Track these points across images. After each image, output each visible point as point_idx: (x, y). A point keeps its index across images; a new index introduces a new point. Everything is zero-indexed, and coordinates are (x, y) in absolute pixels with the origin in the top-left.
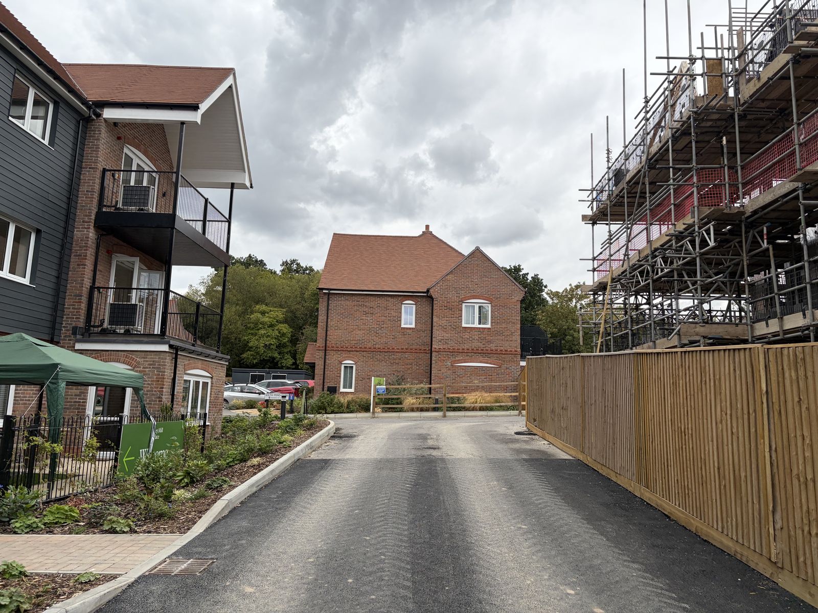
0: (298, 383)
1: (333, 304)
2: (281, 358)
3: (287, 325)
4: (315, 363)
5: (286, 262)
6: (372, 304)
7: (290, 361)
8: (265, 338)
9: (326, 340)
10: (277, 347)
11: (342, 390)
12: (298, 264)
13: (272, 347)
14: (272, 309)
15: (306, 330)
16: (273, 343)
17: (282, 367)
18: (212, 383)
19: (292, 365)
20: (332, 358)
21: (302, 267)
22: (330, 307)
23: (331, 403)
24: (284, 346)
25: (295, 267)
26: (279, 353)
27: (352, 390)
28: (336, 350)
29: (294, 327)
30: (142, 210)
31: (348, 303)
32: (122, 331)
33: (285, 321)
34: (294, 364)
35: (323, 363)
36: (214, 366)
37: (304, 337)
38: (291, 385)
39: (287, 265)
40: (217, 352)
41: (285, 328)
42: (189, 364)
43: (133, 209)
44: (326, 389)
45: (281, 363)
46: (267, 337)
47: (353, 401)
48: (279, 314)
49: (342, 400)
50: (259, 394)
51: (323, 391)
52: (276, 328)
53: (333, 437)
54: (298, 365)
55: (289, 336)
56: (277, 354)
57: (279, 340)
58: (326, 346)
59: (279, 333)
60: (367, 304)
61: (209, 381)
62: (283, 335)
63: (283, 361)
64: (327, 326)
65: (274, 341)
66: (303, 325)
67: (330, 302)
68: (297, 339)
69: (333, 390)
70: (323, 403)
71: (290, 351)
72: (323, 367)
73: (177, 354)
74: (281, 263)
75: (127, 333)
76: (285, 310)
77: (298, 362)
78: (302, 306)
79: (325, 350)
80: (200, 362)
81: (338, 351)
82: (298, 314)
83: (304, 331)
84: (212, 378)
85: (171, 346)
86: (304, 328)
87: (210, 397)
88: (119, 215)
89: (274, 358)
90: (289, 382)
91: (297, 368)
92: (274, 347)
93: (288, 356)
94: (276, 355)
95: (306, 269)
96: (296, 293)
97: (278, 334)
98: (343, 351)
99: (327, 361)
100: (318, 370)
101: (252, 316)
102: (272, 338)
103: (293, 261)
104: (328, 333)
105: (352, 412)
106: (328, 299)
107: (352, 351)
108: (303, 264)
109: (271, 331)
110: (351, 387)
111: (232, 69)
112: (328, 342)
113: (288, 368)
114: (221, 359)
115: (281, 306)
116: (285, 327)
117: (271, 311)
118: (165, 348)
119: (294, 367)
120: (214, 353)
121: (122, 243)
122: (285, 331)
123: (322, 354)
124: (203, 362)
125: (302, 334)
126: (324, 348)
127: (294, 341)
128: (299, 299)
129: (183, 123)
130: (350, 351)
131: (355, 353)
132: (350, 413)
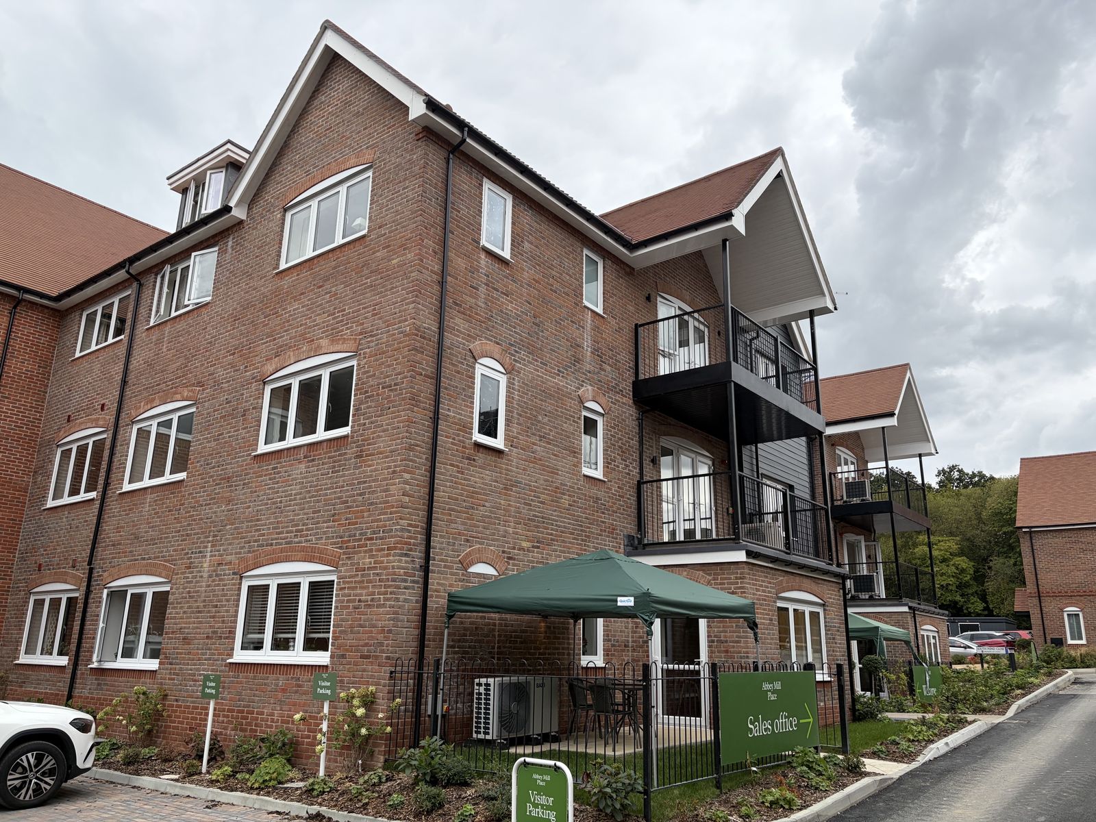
0: (1009, 634)
1: (1038, 543)
2: (965, 602)
3: (965, 558)
4: (1029, 612)
5: (943, 470)
6: (1090, 539)
7: (980, 606)
8: (940, 577)
9: (1038, 585)
10: (957, 587)
11: (1070, 642)
12: (960, 471)
13: (950, 588)
14: (940, 538)
15: (994, 562)
16: (951, 583)
17: (969, 614)
18: (939, 637)
19: (983, 610)
20: (1050, 606)
21: (967, 475)
22: (1035, 548)
23: (1060, 657)
24: (967, 585)
25: (956, 475)
26: (962, 595)
27: (1084, 642)
28: (1053, 596)
29: (974, 559)
30: (864, 500)
31: (1058, 541)
32: (867, 597)
33: (962, 553)
34: (985, 609)
35: (1039, 612)
36: (937, 621)
37: (993, 573)
38: (999, 637)
39: (944, 474)
40: (936, 608)
41: (963, 562)
42: (922, 621)
43: (856, 500)
44: (1049, 641)
45: (967, 608)
46: (941, 576)
47: (1087, 654)
48: (952, 544)
49: (1073, 653)
50: (965, 648)
51: (1046, 643)
52: (952, 563)
53: (1074, 683)
54: (993, 611)
55: (972, 572)
56: (958, 596)
57: (958, 578)
58: (1039, 592)
59: (957, 569)
60: (1083, 540)
61: (936, 635)
62: (963, 571)
63: (970, 606)
64: (1035, 569)
65: (952, 580)
66: (988, 557)
67: (1034, 541)
68: (984, 576)
69: (1059, 642)
70: (1049, 656)
71: (976, 592)
72: (1040, 616)
73: (914, 614)
74: (936, 473)
75: (871, 598)
76: (958, 538)
77: (991, 606)
78: (982, 531)
79: (1039, 597)
80: (929, 618)
81: (1056, 596)
82: (978, 541)
83: (991, 564)
84: (938, 632)
85: (910, 608)
86: (991, 560)
87: (940, 649)
88: (847, 507)
89: (956, 603)
90: (998, 634)
91: (991, 614)
92: (954, 588)
93: (974, 599)
94: (958, 598)
95: (974, 475)
96: (969, 514)
97: (956, 571)
98: (1062, 596)
99: (1044, 609)
100: (1035, 620)
101: (916, 550)
102: (949, 576)
103: (952, 468)
104: (1039, 576)
105: (1088, 667)
106: (1031, 538)
107: (1074, 596)
108: (968, 470)
109: (945, 568)
110: (1081, 639)
111: (908, 364)
112: (1040, 587)
113: (978, 615)
114: (943, 615)
115: (951, 534)
116: (963, 560)
117: (939, 541)
118: (906, 609)
119: (986, 613)
120: (933, 609)
121: (847, 525)
122: (964, 566)
123: (1036, 601)
124: (932, 619)
125: (990, 568)
126: (1037, 595)
127: (979, 578)
128: (975, 522)
129: (883, 428)
130: (1071, 596)
131: (1078, 598)
132: (1087, 668)
